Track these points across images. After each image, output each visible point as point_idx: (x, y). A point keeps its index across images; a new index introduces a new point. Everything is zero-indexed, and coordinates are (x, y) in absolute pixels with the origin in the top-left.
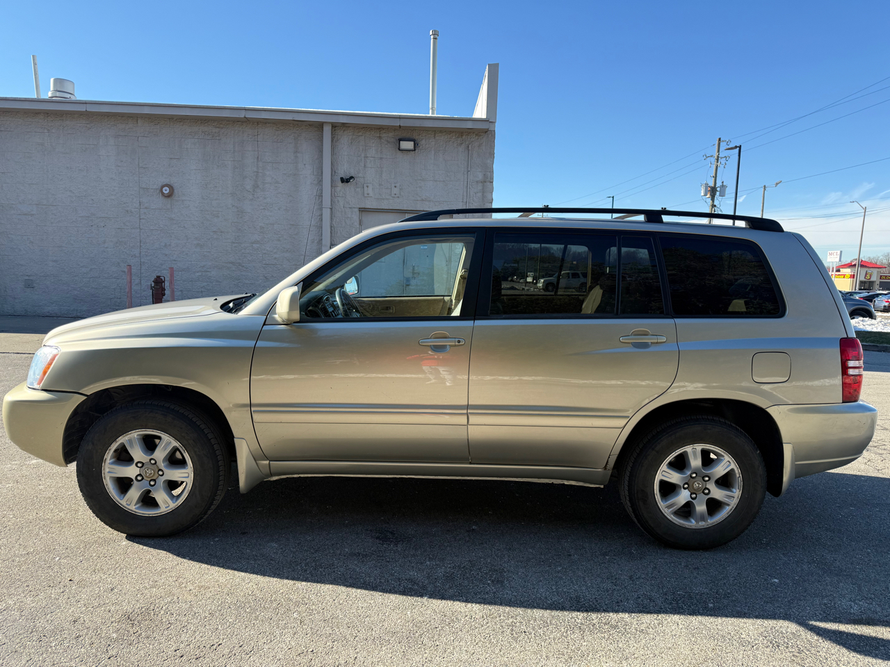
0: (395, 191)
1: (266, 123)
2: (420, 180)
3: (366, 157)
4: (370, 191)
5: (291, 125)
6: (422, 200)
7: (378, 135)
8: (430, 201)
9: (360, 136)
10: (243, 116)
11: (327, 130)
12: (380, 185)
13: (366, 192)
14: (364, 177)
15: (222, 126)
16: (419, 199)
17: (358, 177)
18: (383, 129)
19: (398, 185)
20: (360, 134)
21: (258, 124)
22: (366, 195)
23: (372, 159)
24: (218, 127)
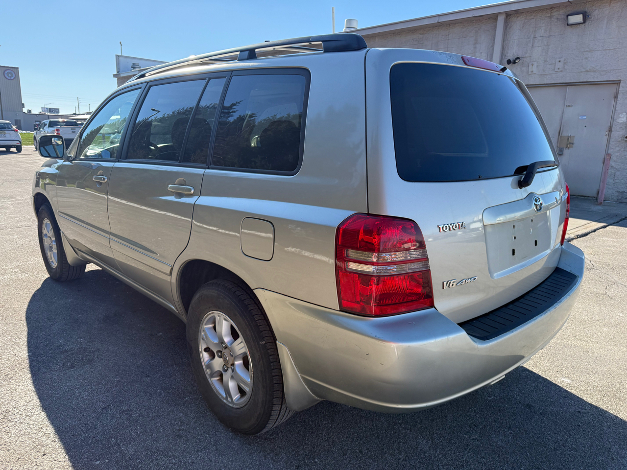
0: (559, 65)
1: (455, 24)
2: (587, 51)
3: (535, 37)
4: (534, 69)
5: (474, 21)
6: (587, 71)
7: (549, 15)
8: (595, 71)
9: (531, 19)
10: (436, 22)
11: (501, 20)
12: (545, 61)
13: (530, 70)
14: (530, 57)
15: (425, 32)
16: (583, 70)
17: (526, 57)
18: (555, 8)
19: (562, 60)
20: (532, 17)
21: (450, 26)
22: (530, 73)
23: (540, 38)
24: (423, 34)
